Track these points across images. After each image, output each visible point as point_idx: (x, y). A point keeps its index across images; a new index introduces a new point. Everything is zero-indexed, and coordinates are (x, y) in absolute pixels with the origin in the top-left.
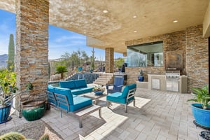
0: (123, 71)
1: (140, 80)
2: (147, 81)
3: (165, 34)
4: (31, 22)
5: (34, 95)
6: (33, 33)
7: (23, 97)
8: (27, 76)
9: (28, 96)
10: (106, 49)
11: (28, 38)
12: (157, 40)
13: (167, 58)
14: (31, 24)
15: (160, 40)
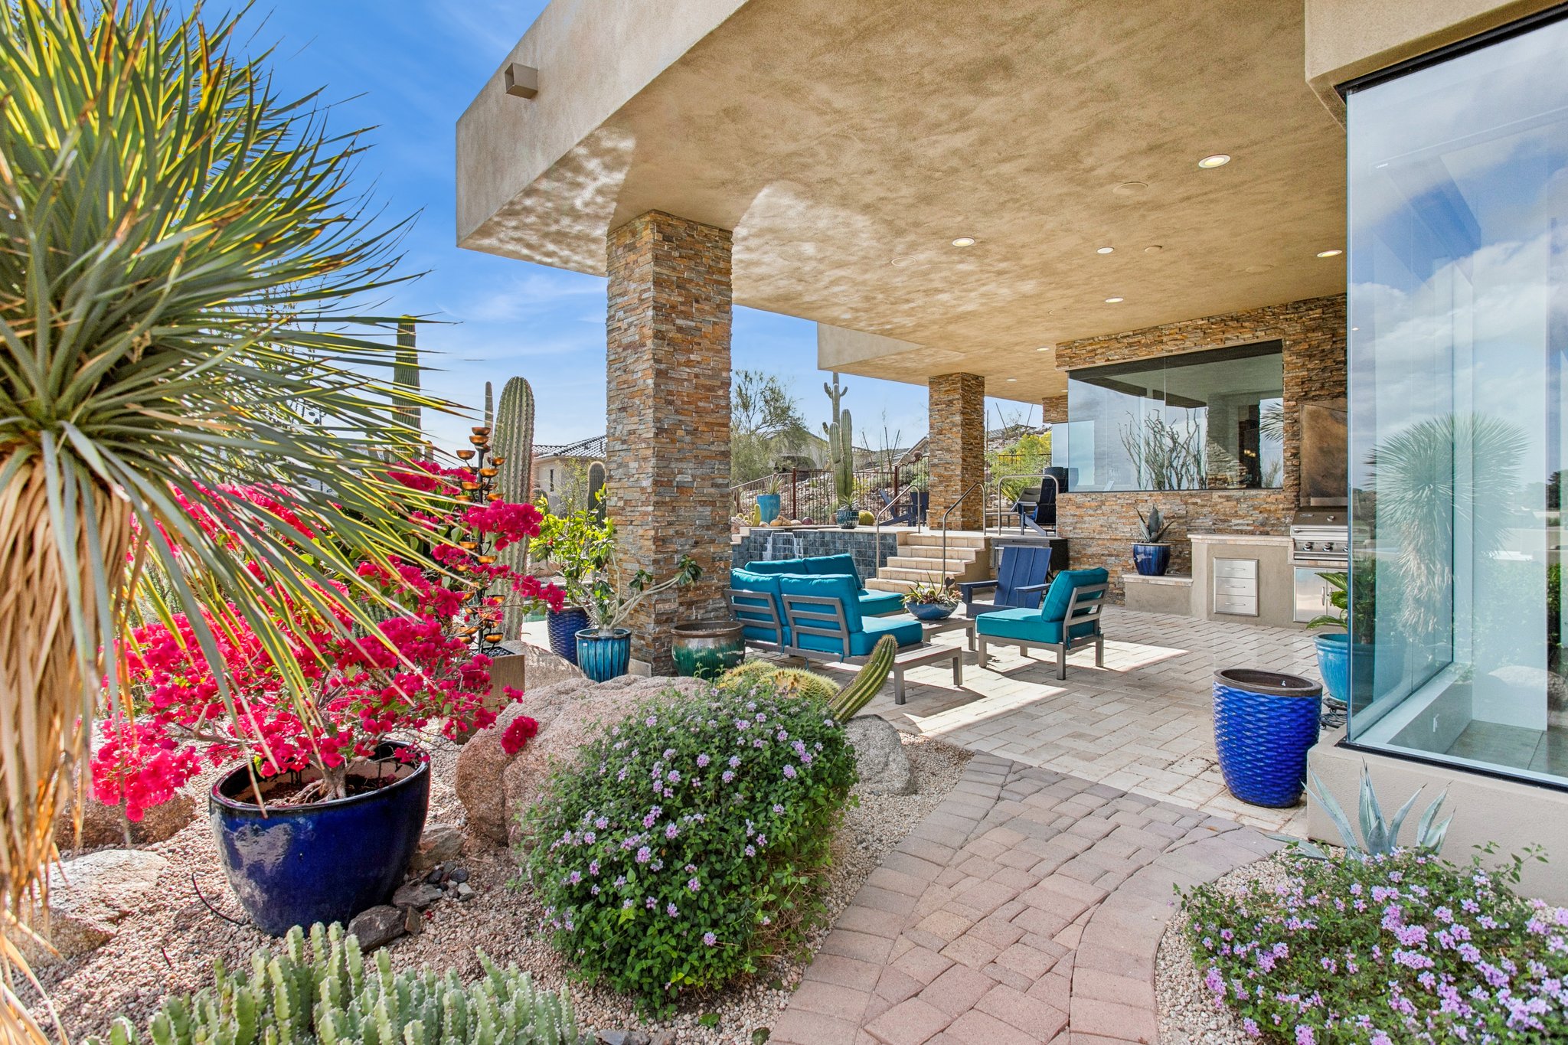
0: (1046, 516)
1: (1143, 568)
2: (1186, 570)
3: (1296, 305)
4: (679, 322)
5: (689, 605)
6: (689, 363)
7: (660, 607)
8: (671, 532)
9: (673, 606)
10: (937, 382)
11: (672, 387)
12: (1246, 338)
13: (1307, 442)
14: (680, 329)
15: (1262, 336)
